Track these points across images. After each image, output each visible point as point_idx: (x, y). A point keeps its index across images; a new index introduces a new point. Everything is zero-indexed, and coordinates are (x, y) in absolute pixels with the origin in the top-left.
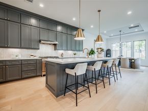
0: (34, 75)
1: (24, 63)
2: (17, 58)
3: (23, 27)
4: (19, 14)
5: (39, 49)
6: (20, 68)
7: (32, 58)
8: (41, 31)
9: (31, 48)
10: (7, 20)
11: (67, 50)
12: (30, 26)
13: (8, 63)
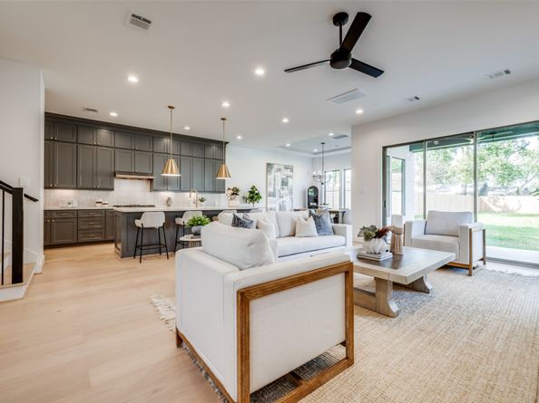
0: (99, 238)
1: (81, 215)
2: (70, 207)
3: (80, 150)
4: (75, 127)
5: (113, 190)
6: (75, 223)
7: (99, 207)
8: (117, 153)
9: (97, 189)
10: (53, 140)
11: (181, 191)
12: (94, 147)
13: (55, 215)
